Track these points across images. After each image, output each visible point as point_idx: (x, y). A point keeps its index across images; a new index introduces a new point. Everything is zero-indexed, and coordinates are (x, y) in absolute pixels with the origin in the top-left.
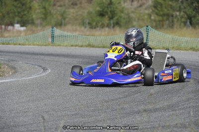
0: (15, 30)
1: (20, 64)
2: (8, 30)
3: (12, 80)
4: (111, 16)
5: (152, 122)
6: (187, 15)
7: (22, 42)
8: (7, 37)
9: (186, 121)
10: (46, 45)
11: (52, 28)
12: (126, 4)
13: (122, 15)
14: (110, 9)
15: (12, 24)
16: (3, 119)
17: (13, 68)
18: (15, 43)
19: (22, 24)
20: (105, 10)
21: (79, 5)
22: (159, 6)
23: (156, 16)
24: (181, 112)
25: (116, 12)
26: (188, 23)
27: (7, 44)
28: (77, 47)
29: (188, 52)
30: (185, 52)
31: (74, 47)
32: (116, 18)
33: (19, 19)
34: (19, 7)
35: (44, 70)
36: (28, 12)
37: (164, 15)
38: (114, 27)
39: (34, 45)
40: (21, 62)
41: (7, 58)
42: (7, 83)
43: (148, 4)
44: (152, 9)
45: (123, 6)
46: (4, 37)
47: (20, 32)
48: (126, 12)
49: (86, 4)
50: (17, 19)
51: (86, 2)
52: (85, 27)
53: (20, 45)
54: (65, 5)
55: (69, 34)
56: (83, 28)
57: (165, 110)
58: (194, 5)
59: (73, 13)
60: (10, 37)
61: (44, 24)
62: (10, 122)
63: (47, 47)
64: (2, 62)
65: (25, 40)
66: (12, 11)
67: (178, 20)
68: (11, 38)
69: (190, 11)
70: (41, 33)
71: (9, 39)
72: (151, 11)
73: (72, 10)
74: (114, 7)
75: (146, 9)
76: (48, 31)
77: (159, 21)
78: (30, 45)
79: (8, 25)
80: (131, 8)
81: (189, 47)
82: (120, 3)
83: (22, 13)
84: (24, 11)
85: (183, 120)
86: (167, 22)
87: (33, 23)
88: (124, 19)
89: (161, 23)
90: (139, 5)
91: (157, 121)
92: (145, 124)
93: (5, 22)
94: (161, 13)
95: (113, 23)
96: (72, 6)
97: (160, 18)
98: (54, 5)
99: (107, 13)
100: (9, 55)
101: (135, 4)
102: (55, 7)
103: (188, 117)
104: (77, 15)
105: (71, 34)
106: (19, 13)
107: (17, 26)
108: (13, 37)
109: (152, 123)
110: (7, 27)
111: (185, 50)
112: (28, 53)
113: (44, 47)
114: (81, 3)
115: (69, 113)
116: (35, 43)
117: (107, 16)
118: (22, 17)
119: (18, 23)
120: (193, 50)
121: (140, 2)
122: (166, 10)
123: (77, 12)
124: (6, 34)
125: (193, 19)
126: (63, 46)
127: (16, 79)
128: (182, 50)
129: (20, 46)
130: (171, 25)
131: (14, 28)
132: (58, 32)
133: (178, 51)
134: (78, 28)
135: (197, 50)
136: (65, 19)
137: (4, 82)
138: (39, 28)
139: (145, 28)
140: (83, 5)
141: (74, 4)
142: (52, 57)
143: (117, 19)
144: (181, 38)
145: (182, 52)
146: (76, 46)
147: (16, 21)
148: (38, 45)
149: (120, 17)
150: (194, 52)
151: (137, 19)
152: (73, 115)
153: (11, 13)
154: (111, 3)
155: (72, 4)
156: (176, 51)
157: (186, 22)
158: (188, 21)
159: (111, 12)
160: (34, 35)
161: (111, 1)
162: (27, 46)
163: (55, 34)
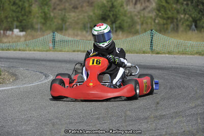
0: (14, 35)
1: (21, 70)
2: (6, 36)
3: (13, 87)
4: (113, 19)
5: (158, 129)
6: (192, 18)
7: (22, 48)
8: (6, 43)
9: (194, 128)
10: (47, 51)
11: (54, 33)
12: (128, 7)
13: (125, 18)
14: (112, 13)
15: (11, 29)
16: (5, 128)
17: (14, 75)
18: (14, 48)
19: (21, 29)
20: (107, 14)
21: (80, 9)
22: (162, 9)
23: (160, 19)
24: (188, 118)
25: (118, 16)
26: (194, 27)
27: (7, 50)
28: (79, 53)
29: (194, 56)
30: (191, 56)
31: (76, 53)
32: (118, 22)
33: (18, 24)
34: (18, 12)
35: (46, 76)
36: (27, 16)
37: (168, 18)
38: (116, 31)
39: (35, 51)
40: (22, 69)
41: (7, 64)
42: (7, 90)
43: (151, 7)
44: (156, 12)
45: (126, 9)
46: (3, 43)
47: (20, 37)
48: (129, 15)
49: (87, 8)
50: (15, 23)
51: (88, 6)
52: (87, 32)
53: (20, 50)
54: (65, 9)
55: (70, 39)
56: (84, 32)
57: (172, 117)
58: (199, 7)
59: (74, 17)
60: (10, 42)
61: (44, 28)
62: (13, 130)
63: (48, 53)
64: (2, 69)
65: (25, 46)
66: (10, 15)
67: (183, 23)
68: (11, 44)
69: (195, 14)
70: (41, 38)
71: (8, 44)
72: (154, 14)
73: (73, 14)
74: (117, 10)
75: (149, 12)
76: (48, 36)
77: (164, 24)
78: (31, 51)
79: (7, 30)
80: (134, 11)
81: (195, 51)
82: (122, 6)
83: (21, 18)
84: (23, 15)
85: (190, 127)
86: (172, 26)
87: (32, 28)
88: (127, 22)
89: (165, 26)
90: (142, 8)
91: (163, 129)
92: (151, 132)
93: (4, 27)
94: (165, 16)
95: (116, 27)
96: (73, 10)
97: (165, 21)
98: (55, 9)
99: (109, 16)
100: (9, 62)
101: (139, 7)
102: (55, 11)
103: (195, 124)
104: (78, 19)
105: (72, 39)
106: (17, 17)
107: (16, 31)
108: (13, 43)
109: (159, 131)
110: (5, 32)
111: (191, 54)
112: (28, 59)
113: (45, 52)
114: (82, 7)
115: (73, 121)
116: (35, 48)
117: (109, 20)
118: (21, 22)
119: (17, 28)
120: (199, 55)
121: (143, 5)
122: (170, 13)
123: (78, 16)
124: (5, 40)
125: (198, 22)
126: (65, 51)
127: (17, 87)
128: (188, 54)
129: (20, 52)
130: (175, 29)
131: (13, 33)
132: (59, 36)
133: (184, 56)
134: (79, 33)
135: (203, 55)
136: (65, 23)
137: (5, 90)
138: (39, 33)
139: (149, 32)
140: (84, 9)
141: (75, 8)
142: (54, 63)
143: (120, 23)
144: (186, 41)
145: (188, 56)
146: (78, 51)
147: (15, 26)
148: (39, 51)
149: (123, 20)
150: (201, 56)
151: (140, 23)
152: (77, 123)
153: (9, 17)
154: (113, 6)
155: (73, 8)
156: (181, 56)
157: (191, 26)
158: (194, 24)
159: (113, 15)
160: (34, 40)
161: (112, 4)
162: (28, 52)
163: (56, 39)
